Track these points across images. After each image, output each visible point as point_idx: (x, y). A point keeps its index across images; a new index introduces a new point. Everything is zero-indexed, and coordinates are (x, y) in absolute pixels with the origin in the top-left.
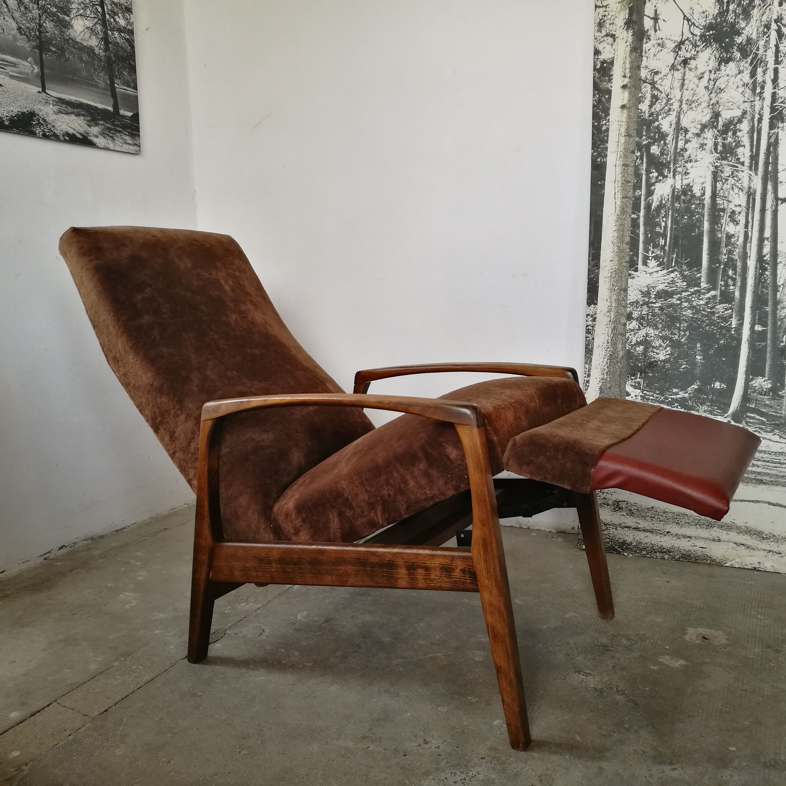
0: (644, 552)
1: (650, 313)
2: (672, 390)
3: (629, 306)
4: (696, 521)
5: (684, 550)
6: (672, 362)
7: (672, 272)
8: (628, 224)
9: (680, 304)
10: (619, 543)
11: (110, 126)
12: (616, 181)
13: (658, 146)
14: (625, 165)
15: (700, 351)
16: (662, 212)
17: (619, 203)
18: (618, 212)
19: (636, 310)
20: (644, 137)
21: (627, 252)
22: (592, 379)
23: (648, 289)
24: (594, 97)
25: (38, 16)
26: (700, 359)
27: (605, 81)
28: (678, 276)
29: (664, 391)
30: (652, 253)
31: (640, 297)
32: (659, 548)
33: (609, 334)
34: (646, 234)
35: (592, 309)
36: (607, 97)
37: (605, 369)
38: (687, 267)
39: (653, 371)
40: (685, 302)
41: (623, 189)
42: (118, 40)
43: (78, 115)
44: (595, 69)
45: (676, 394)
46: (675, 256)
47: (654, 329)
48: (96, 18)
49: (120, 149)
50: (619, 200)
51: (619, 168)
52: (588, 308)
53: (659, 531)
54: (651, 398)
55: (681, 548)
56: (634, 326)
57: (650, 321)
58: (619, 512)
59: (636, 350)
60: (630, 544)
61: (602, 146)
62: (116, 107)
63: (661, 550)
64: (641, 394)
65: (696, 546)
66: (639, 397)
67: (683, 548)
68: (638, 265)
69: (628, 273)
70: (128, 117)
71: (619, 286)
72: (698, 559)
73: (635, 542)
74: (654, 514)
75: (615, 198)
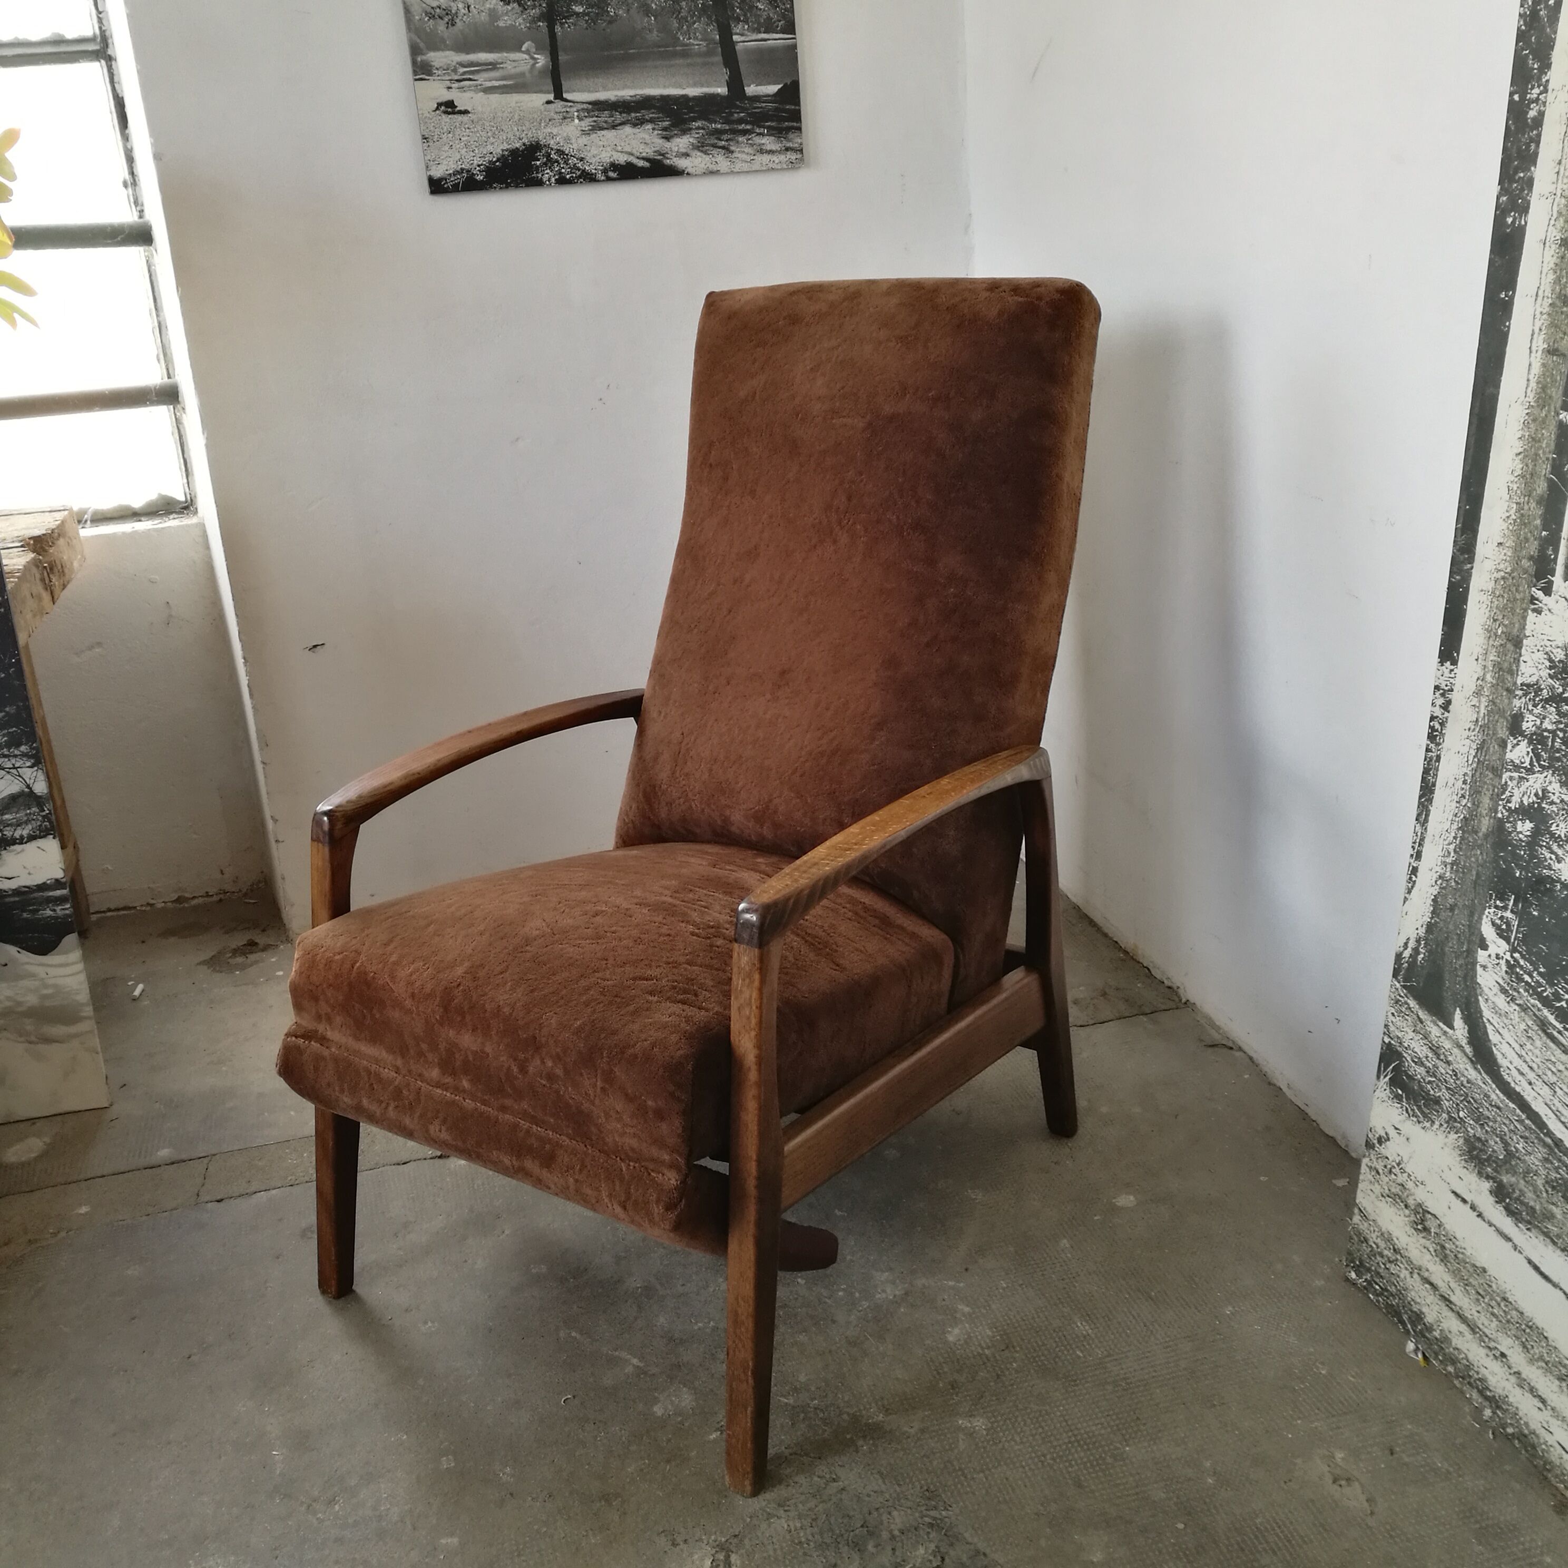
0: (1451, 1369)
1: (1561, 730)
3: (1520, 693)
5: (1526, 1424)
8: (1549, 437)
10: (1412, 1311)
11: (719, 126)
12: (1541, 293)
14: (1567, 244)
17: (1536, 369)
18: (1531, 397)
19: (1531, 712)
21: (1536, 528)
22: (1423, 866)
23: (1566, 656)
24: (1522, 6)
29: (1556, 972)
31: (1545, 673)
32: (1479, 1379)
33: (1471, 758)
35: (1447, 674)
37: (1449, 853)
39: (1541, 907)
41: (1552, 324)
43: (638, 123)
47: (1562, 784)
49: (746, 167)
50: (1539, 359)
51: (1552, 252)
52: (1440, 668)
53: (1487, 1340)
54: (1527, 978)
55: (1521, 1414)
56: (1521, 755)
57: (1557, 755)
58: (1423, 1237)
59: (1516, 828)
60: (1430, 1329)
61: (1522, 175)
62: (735, 84)
63: (1482, 1388)
64: (1508, 956)
65: (1551, 1432)
66: (1503, 962)
67: (1525, 1419)
68: (1553, 576)
69: (1530, 593)
70: (768, 96)
71: (1506, 626)
72: (1549, 1471)
73: (1438, 1331)
74: (1485, 1290)
75: (1530, 351)
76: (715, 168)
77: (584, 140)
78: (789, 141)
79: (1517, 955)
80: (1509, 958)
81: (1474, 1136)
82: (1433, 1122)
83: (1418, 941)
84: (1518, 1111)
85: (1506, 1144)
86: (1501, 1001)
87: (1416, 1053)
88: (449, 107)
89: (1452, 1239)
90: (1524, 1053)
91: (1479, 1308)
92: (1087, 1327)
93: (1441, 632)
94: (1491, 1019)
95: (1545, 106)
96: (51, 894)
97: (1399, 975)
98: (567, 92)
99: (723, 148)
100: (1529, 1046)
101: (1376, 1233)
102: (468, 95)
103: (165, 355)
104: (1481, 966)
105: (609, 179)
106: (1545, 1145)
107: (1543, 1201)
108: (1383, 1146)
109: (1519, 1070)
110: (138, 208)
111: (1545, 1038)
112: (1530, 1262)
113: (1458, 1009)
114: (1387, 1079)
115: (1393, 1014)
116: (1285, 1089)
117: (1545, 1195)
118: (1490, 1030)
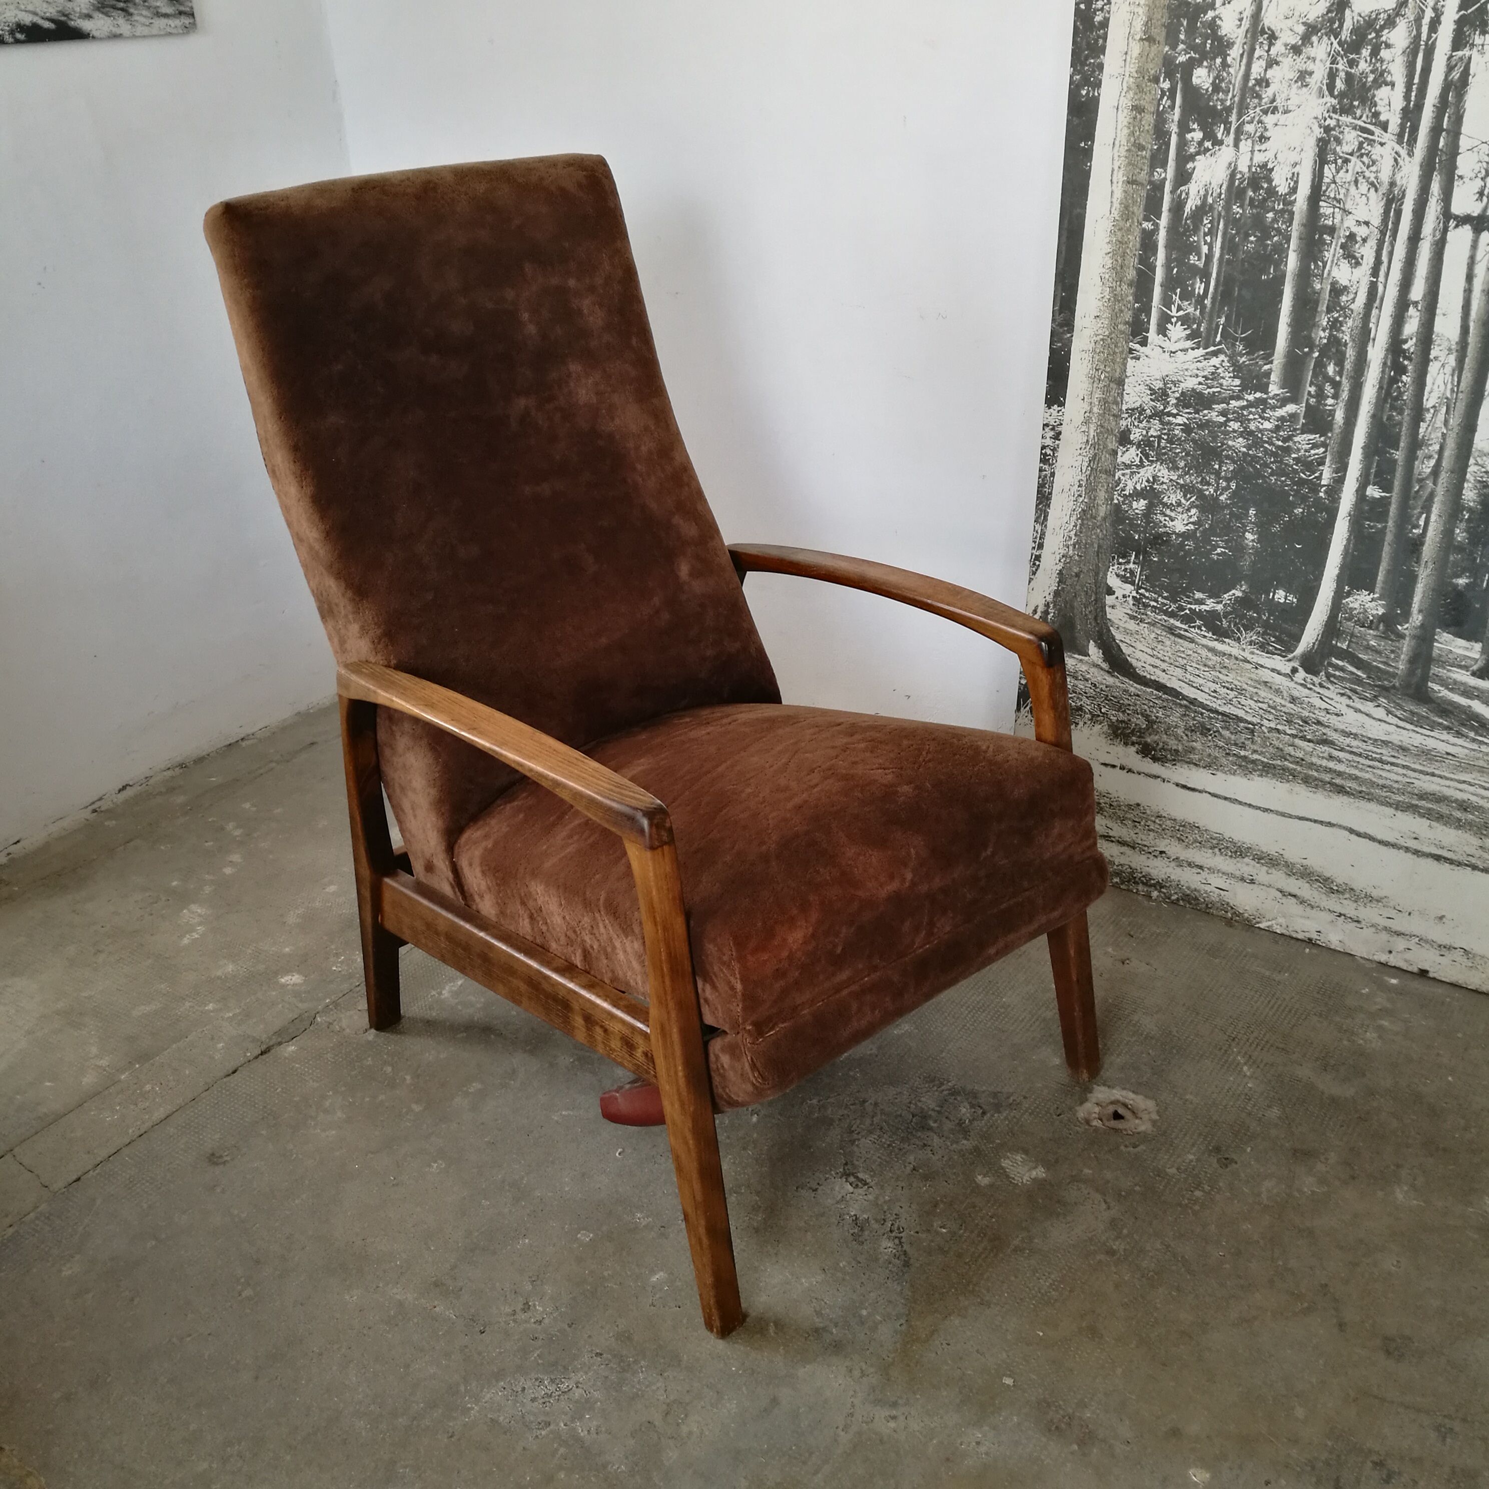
0: (1117, 880)
1: (1165, 434)
2: (1194, 594)
3: (1126, 415)
4: (1215, 842)
5: (1188, 888)
6: (1197, 538)
7: (1215, 354)
8: (1134, 240)
9: (1225, 424)
12: (1117, 143)
13: (1210, 68)
14: (1137, 109)
15: (1253, 523)
16: (1205, 222)
17: (1119, 194)
18: (1116, 214)
19: (1138, 427)
20: (1181, 46)
21: (1129, 302)
22: (1046, 553)
23: (1165, 384)
26: (1253, 541)
28: (1226, 364)
29: (1178, 593)
30: (1179, 309)
31: (1147, 399)
32: (1143, 876)
33: (1084, 468)
34: (1168, 268)
35: (1055, 413)
37: (1070, 538)
38: (1246, 347)
39: (1160, 553)
40: (1235, 420)
41: (1129, 164)
45: (1201, 602)
46: (1223, 320)
47: (1169, 469)
49: (146, 31)
50: (1120, 187)
51: (1125, 114)
52: (1047, 411)
54: (1153, 603)
55: (1182, 883)
56: (1131, 457)
57: (1163, 451)
59: (1132, 507)
61: (1092, 61)
63: (1146, 880)
64: (1134, 594)
65: (1210, 884)
66: (1130, 599)
67: (1186, 885)
68: (1148, 332)
69: (1128, 346)
71: (1108, 372)
72: (1210, 908)
74: (1141, 817)
75: (1112, 183)
76: (117, 31)
81: (1118, 720)
83: (1047, 605)
84: (1155, 692)
85: (1147, 717)
86: (1132, 625)
89: (1109, 795)
90: (1155, 653)
93: (1045, 385)
94: (1123, 639)
95: (1109, 14)
100: (1160, 647)
104: (1110, 606)
105: (17, 42)
106: (1181, 706)
107: (1184, 742)
109: (1152, 665)
111: (1173, 638)
112: (1177, 785)
113: (1091, 641)
114: (1027, 709)
117: (1185, 738)
118: (1123, 647)
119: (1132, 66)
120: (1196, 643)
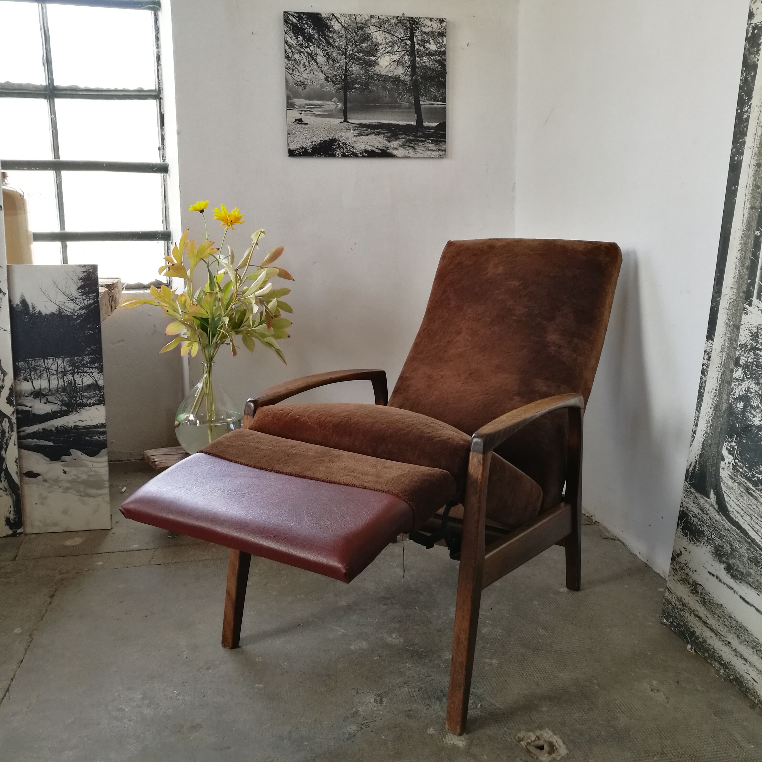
0: (706, 655)
1: (755, 361)
2: (760, 467)
3: (739, 348)
4: (755, 644)
5: (739, 673)
8: (751, 241)
10: (690, 632)
11: (411, 138)
12: (748, 186)
14: (758, 165)
17: (746, 215)
18: (744, 227)
19: (743, 356)
21: (746, 279)
22: (699, 429)
23: (758, 330)
24: (741, 76)
25: (345, 64)
27: (753, 54)
29: (753, 466)
31: (749, 339)
32: (719, 657)
33: (719, 379)
35: (709, 345)
36: (752, 74)
37: (709, 421)
39: (747, 438)
41: (752, 197)
42: (427, 64)
43: (378, 134)
44: (747, 39)
47: (756, 384)
48: (404, 51)
49: (421, 156)
50: (747, 212)
51: (753, 169)
52: (707, 343)
53: (722, 637)
54: (741, 470)
55: (736, 669)
56: (739, 374)
57: (754, 372)
58: (696, 596)
59: (737, 406)
60: (698, 638)
61: (741, 140)
62: (420, 121)
63: (720, 660)
64: (733, 462)
65: (749, 674)
66: (731, 465)
67: (738, 671)
68: (752, 298)
69: (743, 306)
70: (433, 127)
71: (733, 321)
72: (748, 692)
73: (701, 638)
74: (722, 615)
75: (744, 209)
76: (408, 155)
77: (354, 139)
78: (440, 146)
79: (737, 461)
80: (734, 463)
81: (718, 545)
82: (701, 542)
83: (696, 463)
84: (737, 530)
85: (731, 545)
86: (730, 482)
87: (694, 512)
88: (300, 121)
89: (708, 594)
90: (739, 503)
91: (719, 624)
92: (544, 632)
93: (707, 328)
94: (726, 491)
95: (750, 113)
96: (99, 430)
97: (687, 479)
98: (349, 119)
99: (412, 147)
100: (741, 500)
101: (675, 599)
102: (309, 117)
103: (166, 220)
104: (722, 468)
105: (363, 156)
106: (748, 543)
107: (747, 568)
108: (679, 557)
109: (737, 511)
110: (163, 159)
111: (748, 495)
112: (741, 597)
113: (712, 489)
114: (681, 527)
115: (684, 497)
116: (638, 555)
117: (747, 565)
118: (725, 495)
119: (758, 141)
120: (758, 501)
